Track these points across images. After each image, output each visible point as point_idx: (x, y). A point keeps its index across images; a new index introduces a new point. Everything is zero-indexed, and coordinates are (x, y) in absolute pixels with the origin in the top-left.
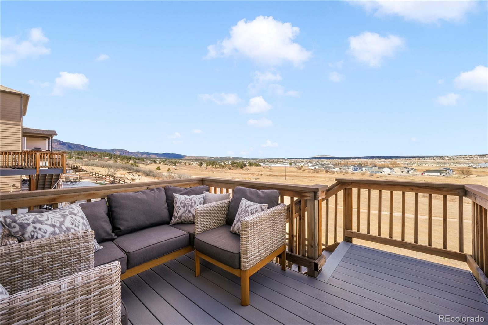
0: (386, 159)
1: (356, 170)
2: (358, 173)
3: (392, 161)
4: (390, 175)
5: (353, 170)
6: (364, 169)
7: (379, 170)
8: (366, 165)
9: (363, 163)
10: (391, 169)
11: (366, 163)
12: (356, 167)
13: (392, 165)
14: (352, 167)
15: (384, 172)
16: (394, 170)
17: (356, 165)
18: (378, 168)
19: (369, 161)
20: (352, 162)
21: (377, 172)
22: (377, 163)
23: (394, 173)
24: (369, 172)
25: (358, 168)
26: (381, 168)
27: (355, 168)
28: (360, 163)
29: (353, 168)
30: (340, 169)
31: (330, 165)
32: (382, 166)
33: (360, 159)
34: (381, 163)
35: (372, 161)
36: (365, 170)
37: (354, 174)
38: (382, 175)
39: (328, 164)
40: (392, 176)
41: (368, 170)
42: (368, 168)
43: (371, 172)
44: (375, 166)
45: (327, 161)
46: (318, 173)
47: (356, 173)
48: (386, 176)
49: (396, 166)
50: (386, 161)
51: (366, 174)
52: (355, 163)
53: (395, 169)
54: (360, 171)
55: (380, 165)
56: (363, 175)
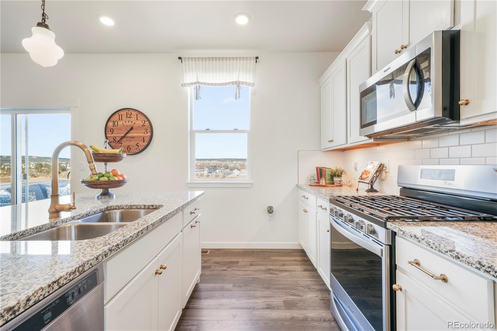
0: (237, 161)
2: (212, 175)
4: (238, 176)
5: (208, 173)
6: (218, 171)
7: (230, 172)
8: (220, 167)
9: (218, 165)
10: (239, 170)
13: (240, 167)
14: (207, 169)
16: (242, 172)
17: (211, 168)
18: (229, 170)
20: (208, 165)
21: (229, 174)
23: (241, 174)
24: (222, 174)
25: (212, 171)
27: (210, 171)
28: (215, 165)
29: (208, 171)
33: (215, 161)
34: (233, 165)
37: (209, 177)
38: (233, 177)
40: (240, 177)
41: (221, 172)
42: (221, 170)
43: (223, 174)
44: (227, 168)
47: (211, 175)
48: (236, 177)
49: (243, 168)
50: (237, 163)
51: (219, 176)
52: (210, 165)
53: (243, 170)
54: (214, 173)
55: (231, 167)
56: (217, 177)
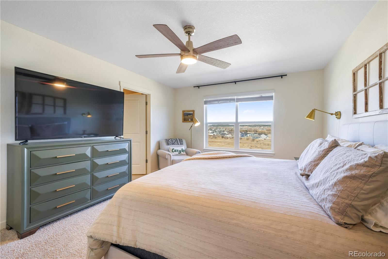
1: (243, 136)
3: (268, 128)
11: (250, 130)
12: (243, 134)
15: (261, 137)
19: (253, 128)
22: (258, 129)
26: (260, 134)
30: (232, 135)
31: (225, 132)
32: (261, 133)
35: (255, 129)
36: (250, 135)
39: (224, 131)
45: (223, 128)
46: (216, 138)
